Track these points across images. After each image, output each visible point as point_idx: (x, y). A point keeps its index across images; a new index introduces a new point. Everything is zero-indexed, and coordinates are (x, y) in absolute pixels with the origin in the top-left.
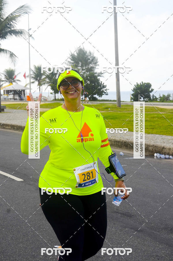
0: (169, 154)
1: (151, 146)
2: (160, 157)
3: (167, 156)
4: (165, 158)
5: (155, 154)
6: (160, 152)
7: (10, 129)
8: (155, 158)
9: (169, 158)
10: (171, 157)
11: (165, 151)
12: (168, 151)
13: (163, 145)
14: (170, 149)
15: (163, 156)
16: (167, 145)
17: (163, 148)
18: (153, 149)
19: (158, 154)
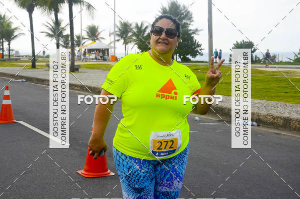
7: (79, 90)
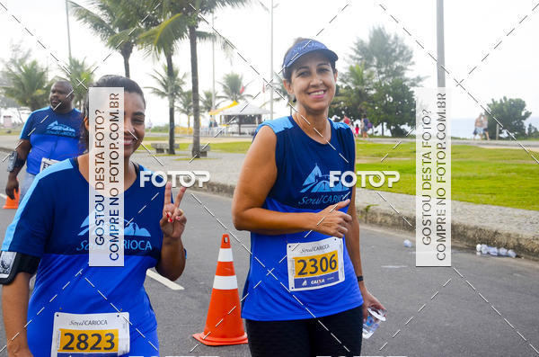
0: (507, 247)
1: (472, 229)
2: (488, 253)
3: (503, 251)
4: (499, 255)
5: (478, 246)
6: (489, 243)
8: (478, 254)
9: (507, 256)
10: (511, 252)
11: (499, 239)
12: (504, 240)
13: (496, 227)
14: (509, 236)
15: (493, 250)
16: (504, 228)
17: (496, 233)
18: (474, 236)
19: (484, 246)
